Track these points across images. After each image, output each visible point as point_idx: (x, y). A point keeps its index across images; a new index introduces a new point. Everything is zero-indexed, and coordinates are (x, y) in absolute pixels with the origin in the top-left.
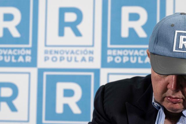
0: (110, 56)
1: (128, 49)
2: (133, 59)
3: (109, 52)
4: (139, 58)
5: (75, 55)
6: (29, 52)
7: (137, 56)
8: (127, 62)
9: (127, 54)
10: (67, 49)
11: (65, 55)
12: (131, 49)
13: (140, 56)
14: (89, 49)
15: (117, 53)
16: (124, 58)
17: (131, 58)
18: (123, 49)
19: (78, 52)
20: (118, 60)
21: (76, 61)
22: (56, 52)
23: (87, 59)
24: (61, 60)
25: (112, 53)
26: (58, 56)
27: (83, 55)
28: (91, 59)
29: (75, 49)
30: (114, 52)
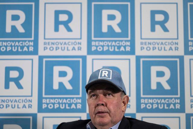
0: (94, 46)
1: (107, 41)
2: (111, 49)
3: (93, 43)
4: (116, 48)
5: (68, 46)
6: (32, 44)
7: (114, 46)
8: (106, 51)
9: (107, 44)
10: (61, 41)
11: (60, 46)
12: (110, 41)
13: (116, 46)
14: (77, 41)
15: (99, 44)
16: (105, 47)
17: (110, 47)
18: (104, 41)
19: (69, 43)
20: (100, 49)
21: (68, 50)
22: (53, 44)
23: (76, 48)
24: (56, 49)
25: (95, 44)
26: (55, 46)
27: (73, 46)
28: (80, 48)
29: (67, 41)
30: (97, 43)
